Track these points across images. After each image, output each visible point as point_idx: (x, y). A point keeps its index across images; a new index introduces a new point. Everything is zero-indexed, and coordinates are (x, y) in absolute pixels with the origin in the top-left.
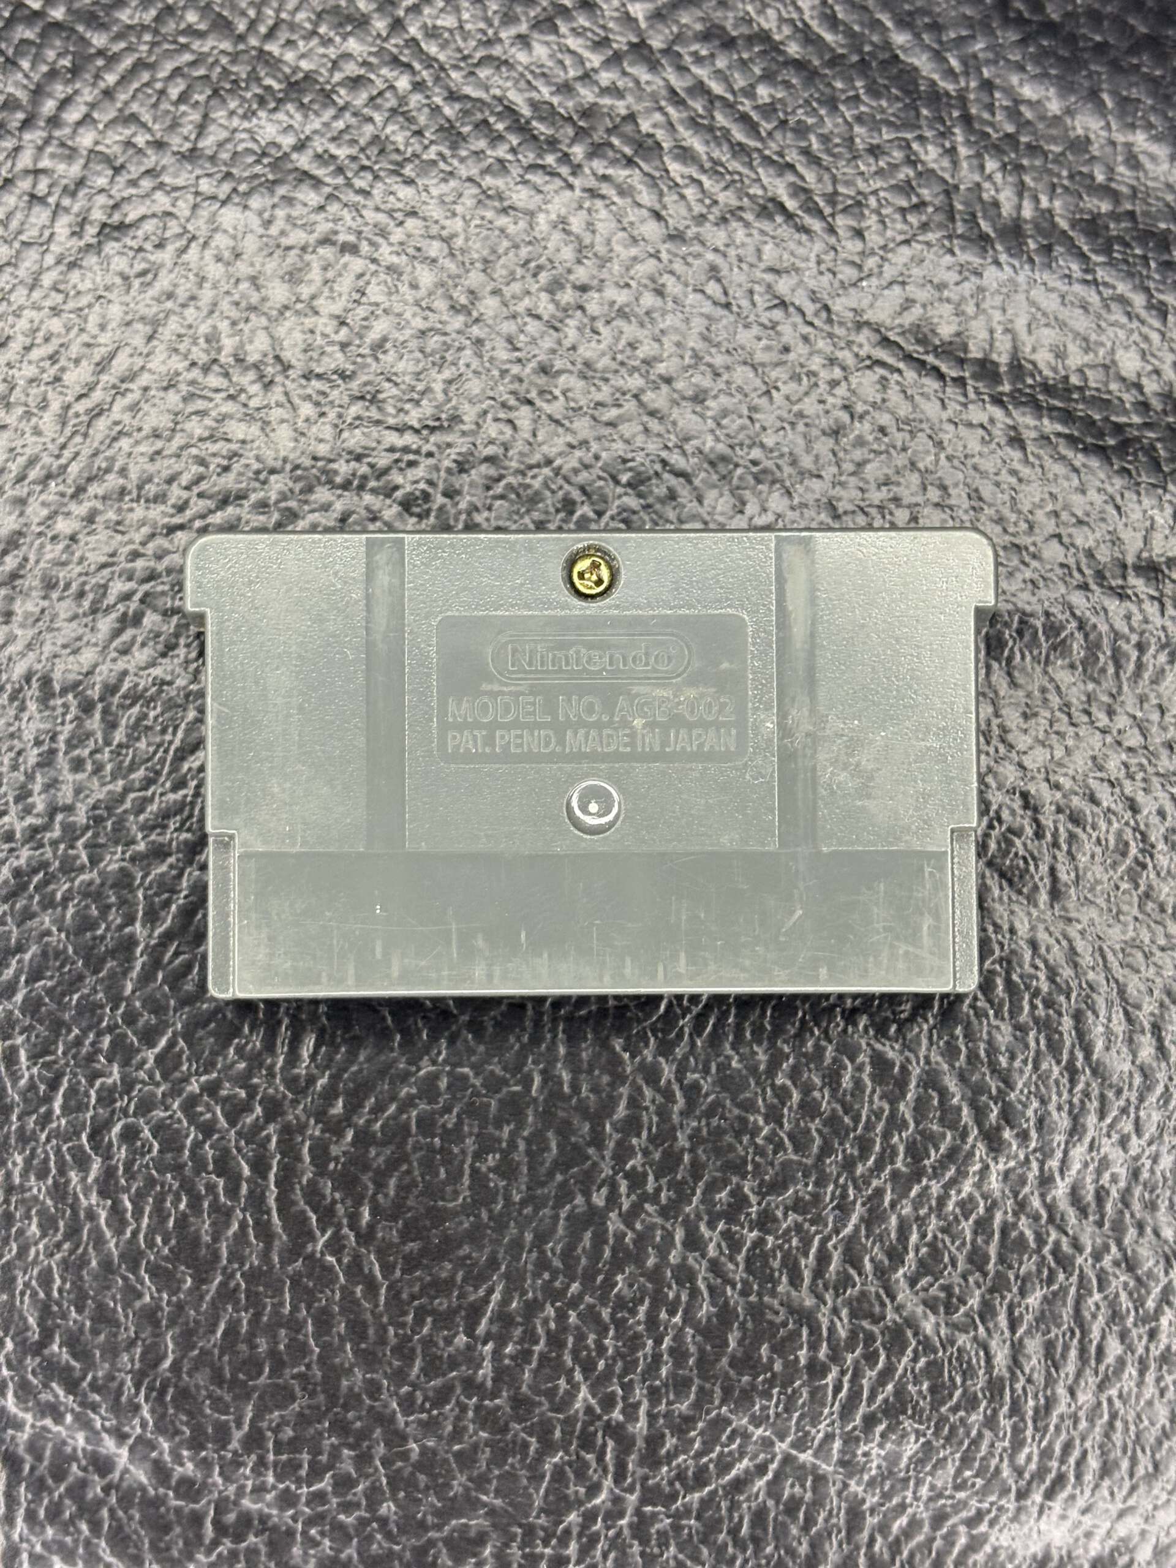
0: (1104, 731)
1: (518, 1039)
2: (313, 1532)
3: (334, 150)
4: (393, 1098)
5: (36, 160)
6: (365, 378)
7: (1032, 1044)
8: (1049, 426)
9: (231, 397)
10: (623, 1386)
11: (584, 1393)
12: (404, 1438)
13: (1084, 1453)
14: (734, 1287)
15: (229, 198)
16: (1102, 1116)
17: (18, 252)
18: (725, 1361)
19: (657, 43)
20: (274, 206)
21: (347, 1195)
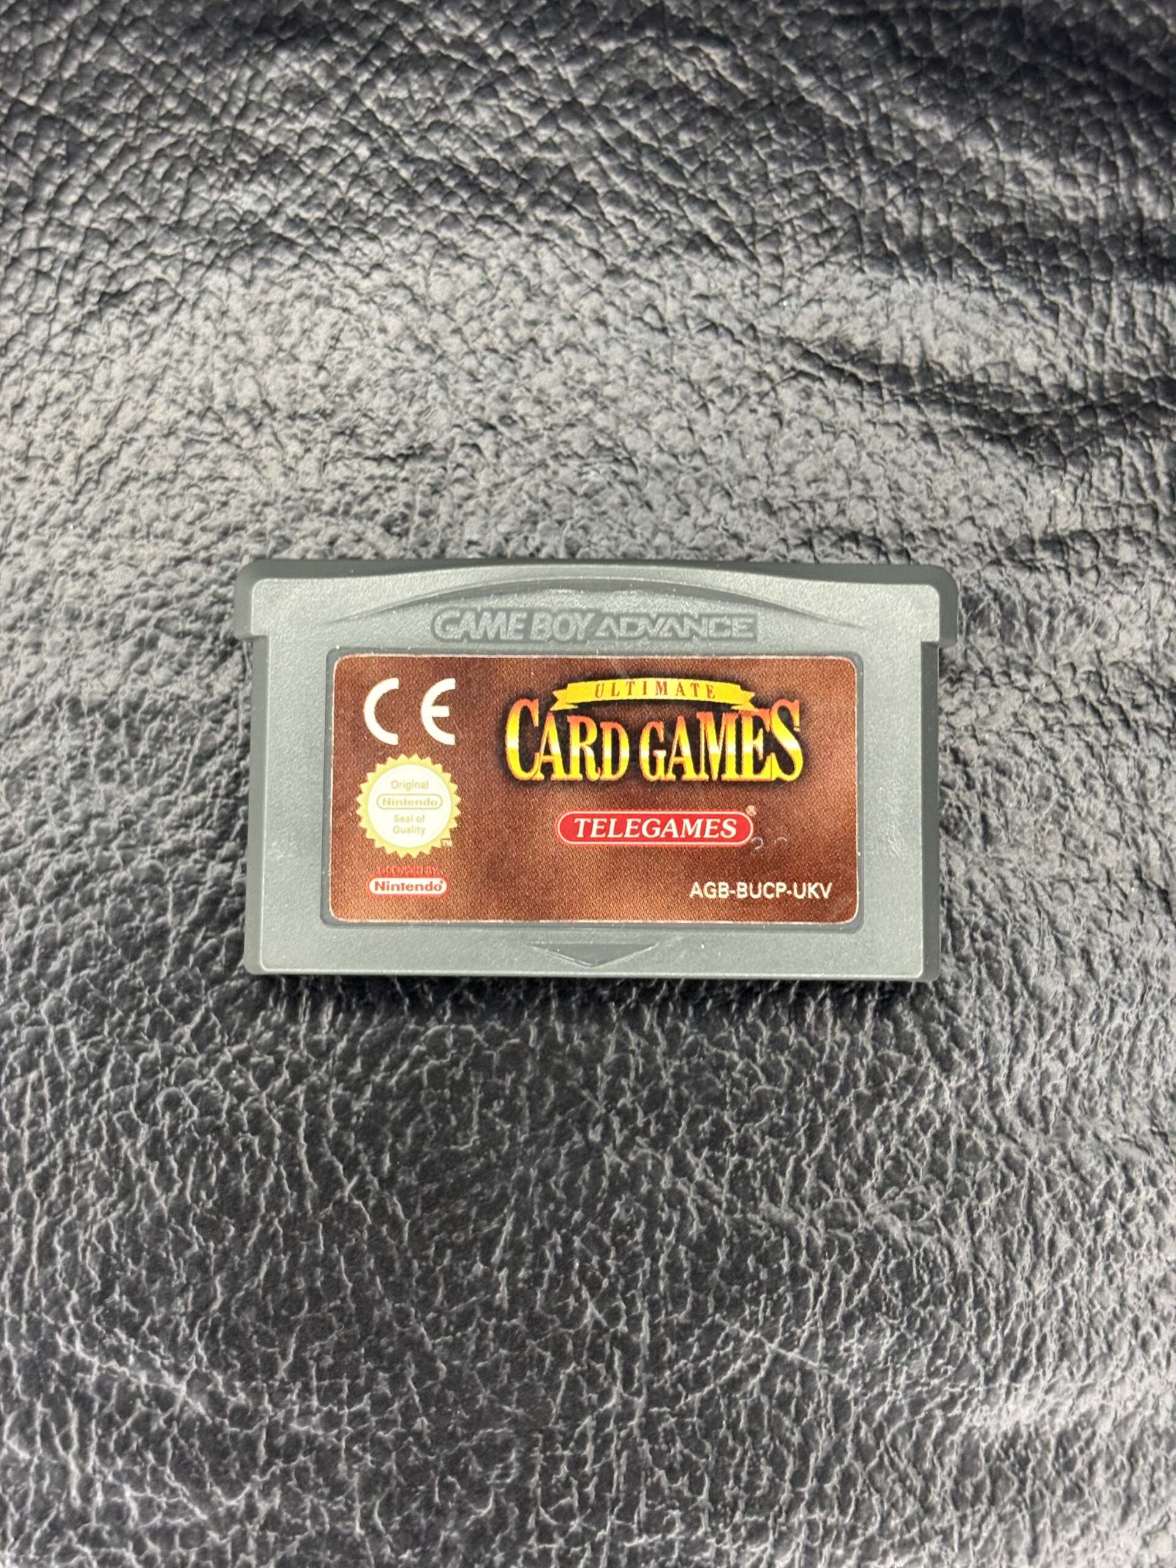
0: (1023, 690)
1: (515, 995)
2: (355, 1448)
3: (304, 214)
4: (404, 1056)
5: (39, 239)
6: (344, 415)
7: (975, 973)
8: (958, 420)
9: (226, 440)
10: (625, 1300)
11: (591, 1308)
12: (433, 1359)
13: (1044, 1338)
14: (720, 1206)
15: (213, 263)
16: (1041, 1034)
17: (28, 323)
18: (716, 1273)
19: (586, 101)
20: (253, 267)
21: (369, 1145)
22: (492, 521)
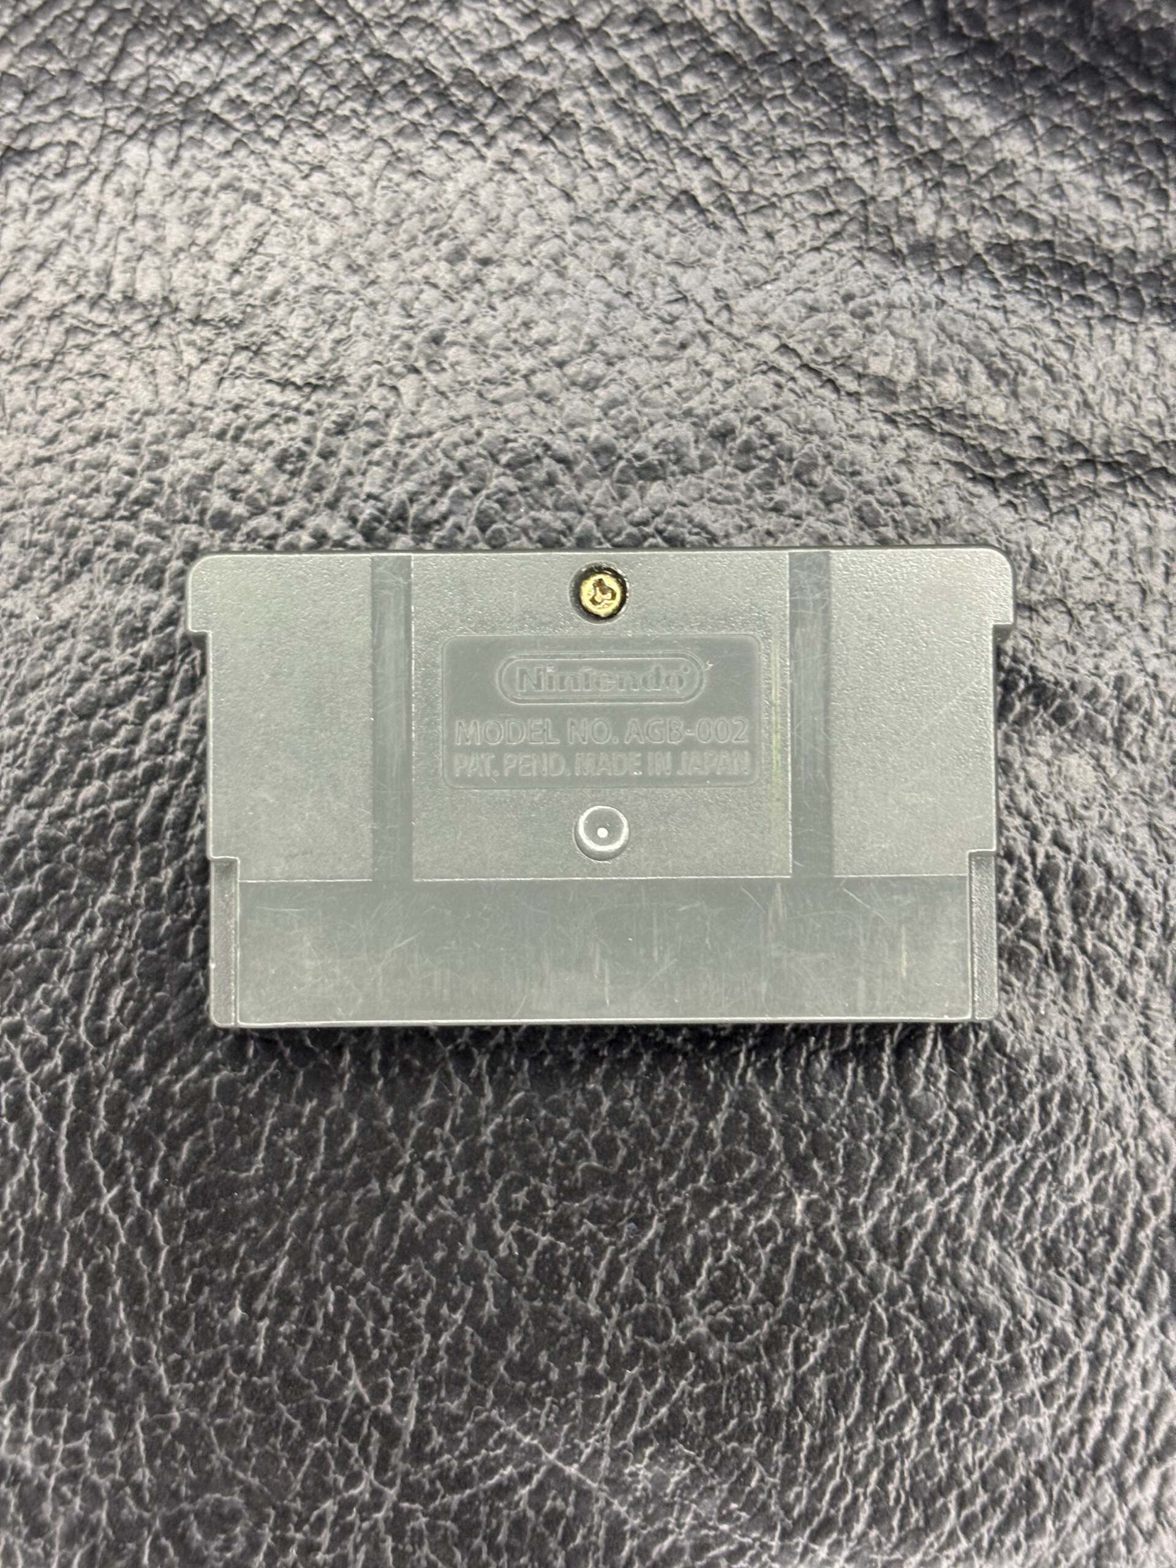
2: (65, 1489)
3: (247, 97)
4: (195, 1062)
6: (253, 329)
7: (850, 1076)
8: (941, 451)
9: (114, 334)
10: (394, 1377)
11: (355, 1381)
12: (167, 1406)
13: (855, 1498)
14: (519, 1289)
15: (136, 133)
18: (501, 1364)
19: (587, 21)
20: (180, 146)
21: (138, 1154)
22: (398, 477)
